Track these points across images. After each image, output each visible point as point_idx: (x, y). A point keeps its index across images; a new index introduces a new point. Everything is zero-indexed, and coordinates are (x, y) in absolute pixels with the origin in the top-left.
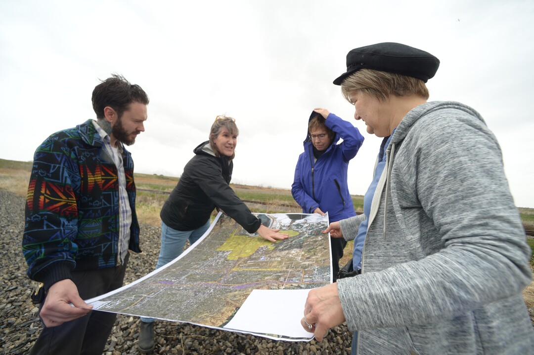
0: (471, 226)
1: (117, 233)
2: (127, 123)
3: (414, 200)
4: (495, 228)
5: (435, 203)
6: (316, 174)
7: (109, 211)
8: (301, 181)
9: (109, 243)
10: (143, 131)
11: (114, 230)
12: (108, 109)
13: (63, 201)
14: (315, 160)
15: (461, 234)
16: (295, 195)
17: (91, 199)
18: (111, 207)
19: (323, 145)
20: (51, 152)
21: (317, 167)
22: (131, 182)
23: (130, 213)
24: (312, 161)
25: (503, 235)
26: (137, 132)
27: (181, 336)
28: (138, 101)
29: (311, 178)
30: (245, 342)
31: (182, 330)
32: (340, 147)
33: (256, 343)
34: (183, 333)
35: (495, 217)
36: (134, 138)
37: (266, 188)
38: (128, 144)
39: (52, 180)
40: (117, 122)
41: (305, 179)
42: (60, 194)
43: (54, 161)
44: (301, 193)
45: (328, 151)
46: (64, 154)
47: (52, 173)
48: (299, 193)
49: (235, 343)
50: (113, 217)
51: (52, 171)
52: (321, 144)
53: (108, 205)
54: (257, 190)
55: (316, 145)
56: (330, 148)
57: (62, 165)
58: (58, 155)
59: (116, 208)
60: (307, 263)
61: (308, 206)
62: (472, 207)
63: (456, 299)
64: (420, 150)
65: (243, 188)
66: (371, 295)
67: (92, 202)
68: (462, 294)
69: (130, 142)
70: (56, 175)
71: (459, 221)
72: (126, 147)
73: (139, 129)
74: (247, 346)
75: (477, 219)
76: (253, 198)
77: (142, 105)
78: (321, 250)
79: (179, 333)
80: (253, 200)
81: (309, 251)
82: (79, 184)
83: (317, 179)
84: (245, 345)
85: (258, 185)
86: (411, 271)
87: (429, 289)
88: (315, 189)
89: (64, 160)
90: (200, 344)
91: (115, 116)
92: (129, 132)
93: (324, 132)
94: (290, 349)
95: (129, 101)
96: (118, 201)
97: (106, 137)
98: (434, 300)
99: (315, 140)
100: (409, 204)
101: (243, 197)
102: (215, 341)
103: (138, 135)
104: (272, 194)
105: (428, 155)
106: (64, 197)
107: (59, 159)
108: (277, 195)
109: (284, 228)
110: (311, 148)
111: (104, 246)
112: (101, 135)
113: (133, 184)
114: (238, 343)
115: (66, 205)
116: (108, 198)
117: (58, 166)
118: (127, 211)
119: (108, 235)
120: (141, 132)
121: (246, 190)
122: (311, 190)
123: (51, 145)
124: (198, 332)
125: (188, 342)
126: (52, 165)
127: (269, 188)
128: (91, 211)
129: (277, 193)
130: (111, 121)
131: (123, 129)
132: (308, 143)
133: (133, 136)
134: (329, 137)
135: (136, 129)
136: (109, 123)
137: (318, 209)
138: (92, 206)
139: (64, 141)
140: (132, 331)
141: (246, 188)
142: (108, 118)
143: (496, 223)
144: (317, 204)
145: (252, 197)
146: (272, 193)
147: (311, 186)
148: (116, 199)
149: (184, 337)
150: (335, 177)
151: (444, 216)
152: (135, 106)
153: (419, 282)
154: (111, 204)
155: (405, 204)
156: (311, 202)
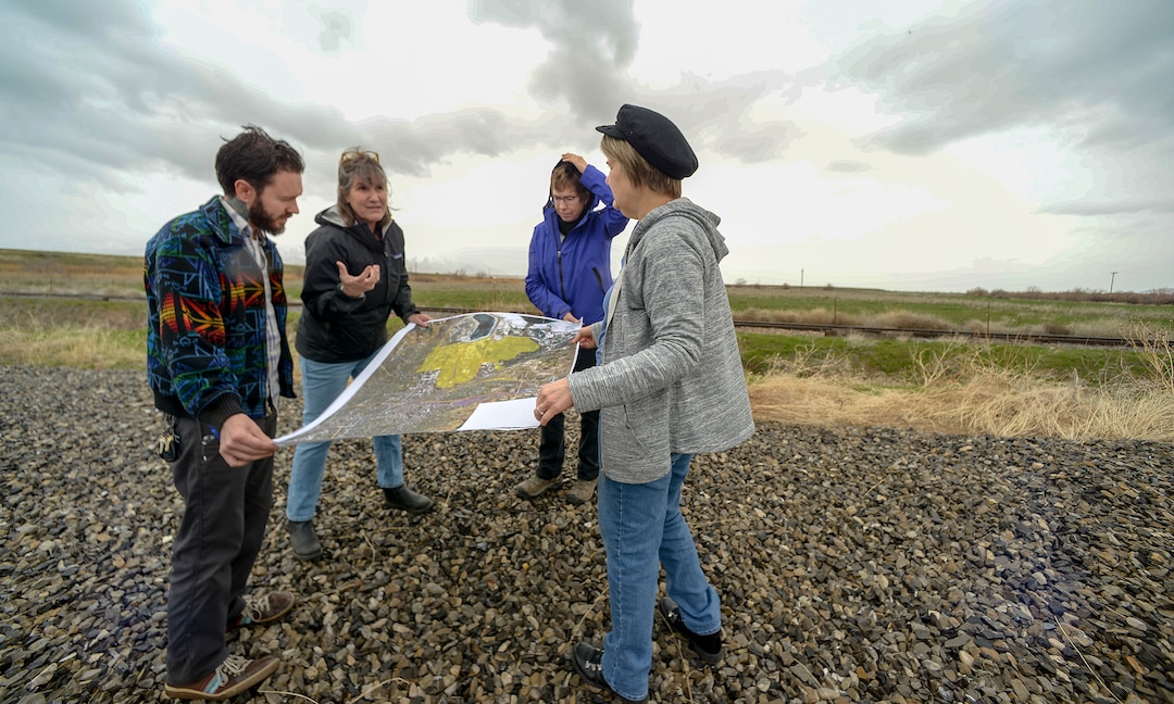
0: (669, 327)
1: (265, 370)
2: (272, 202)
3: (640, 302)
4: (683, 328)
5: (652, 307)
6: (565, 260)
7: (253, 337)
8: (541, 272)
9: (255, 384)
10: (297, 212)
11: (261, 366)
12: (241, 183)
13: (207, 322)
14: (562, 238)
15: (663, 333)
16: (532, 295)
17: (234, 321)
18: (255, 333)
19: (572, 212)
20: (180, 256)
21: (567, 248)
22: (280, 292)
23: (278, 340)
24: (557, 239)
25: (686, 333)
26: (288, 214)
27: (362, 533)
28: (285, 169)
29: (557, 267)
30: (470, 522)
31: (361, 526)
32: (601, 217)
33: (486, 522)
34: (366, 529)
35: (685, 321)
36: (283, 225)
37: (472, 278)
38: (274, 234)
39: (189, 295)
40: (256, 202)
41: (548, 269)
42: (202, 314)
43: (187, 267)
44: (541, 292)
45: (582, 223)
46: (201, 258)
47: (188, 286)
48: (539, 291)
49: (455, 527)
50: (259, 347)
51: (186, 283)
52: (568, 211)
53: (252, 329)
54: (455, 284)
55: (560, 213)
56: (585, 219)
57: (200, 275)
58: (194, 261)
59: (262, 334)
60: (544, 374)
61: (554, 311)
62: (672, 311)
63: (650, 380)
64: (646, 258)
65: (420, 280)
66: (593, 383)
67: (234, 325)
68: (654, 375)
69: (276, 231)
70: (194, 287)
71: (663, 323)
72: (270, 236)
73: (290, 210)
74: (474, 526)
75: (673, 321)
76: (447, 301)
77: (293, 176)
78: (563, 361)
79: (358, 531)
80: (447, 306)
81: (548, 361)
82: (220, 299)
83: (566, 269)
84: (470, 527)
85: (453, 272)
86: (624, 363)
87: (634, 374)
88: (565, 284)
89: (202, 266)
90: (398, 537)
91: (252, 193)
92: (275, 217)
93: (573, 194)
94: (538, 520)
95: (273, 171)
96: (265, 323)
97: (245, 229)
98: (636, 382)
99: (560, 205)
100: (637, 306)
101: (422, 301)
102: (422, 530)
103: (289, 220)
104: (486, 290)
105: (651, 264)
106: (207, 318)
107: (196, 266)
108: (498, 292)
109: (516, 332)
110: (555, 218)
111: (250, 387)
112: (237, 225)
113: (283, 295)
114: (460, 526)
115: (212, 328)
116: (251, 320)
117: (194, 275)
118: (274, 338)
119: (253, 372)
120: (294, 215)
121: (426, 284)
122: (559, 285)
123: (178, 246)
124: (390, 524)
125: (378, 538)
126: (186, 274)
127: (480, 277)
128: (234, 339)
129: (500, 287)
130: (246, 201)
131: (265, 212)
132: (549, 209)
133: (280, 221)
134: (580, 201)
135: (286, 210)
136: (244, 203)
137: (569, 315)
138: (235, 332)
139: (195, 239)
140: (273, 541)
141: (427, 281)
142: (240, 196)
143: (685, 325)
144: (568, 307)
145: (443, 300)
146: (488, 288)
147: (558, 280)
148: (262, 321)
149: (369, 534)
150: (593, 264)
151: (655, 318)
152: (282, 178)
153: (627, 370)
154: (254, 327)
155: (633, 305)
156: (559, 304)
